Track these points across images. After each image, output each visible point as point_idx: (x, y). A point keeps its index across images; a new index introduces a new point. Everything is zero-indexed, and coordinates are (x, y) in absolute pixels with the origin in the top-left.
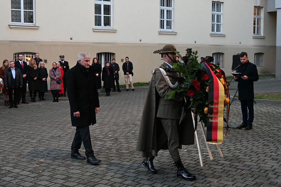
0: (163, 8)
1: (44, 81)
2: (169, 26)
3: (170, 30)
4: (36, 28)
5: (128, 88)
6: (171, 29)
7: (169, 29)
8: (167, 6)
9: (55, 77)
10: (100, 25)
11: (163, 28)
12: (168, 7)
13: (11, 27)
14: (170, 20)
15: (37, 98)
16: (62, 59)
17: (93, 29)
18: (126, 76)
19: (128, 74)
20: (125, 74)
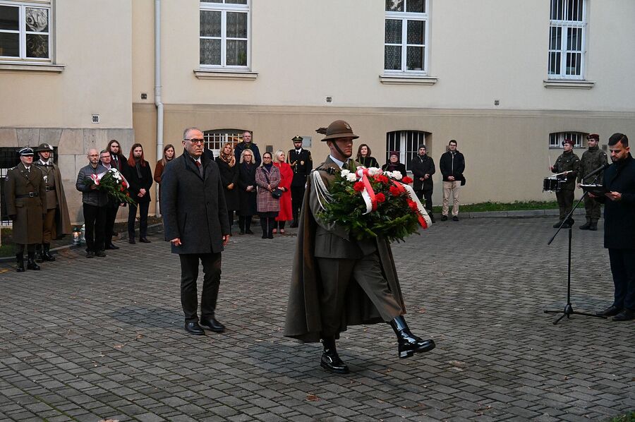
0: (557, 23)
1: (249, 192)
2: (573, 66)
3: (576, 77)
4: (252, 77)
5: (446, 213)
6: (578, 73)
7: (573, 73)
8: (570, 19)
9: (269, 183)
10: (398, 67)
11: (558, 72)
12: (572, 21)
13: (198, 74)
14: (576, 52)
15: (236, 228)
16: (296, 144)
17: (380, 77)
18: (447, 185)
19: (452, 181)
20: (446, 179)
